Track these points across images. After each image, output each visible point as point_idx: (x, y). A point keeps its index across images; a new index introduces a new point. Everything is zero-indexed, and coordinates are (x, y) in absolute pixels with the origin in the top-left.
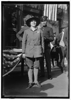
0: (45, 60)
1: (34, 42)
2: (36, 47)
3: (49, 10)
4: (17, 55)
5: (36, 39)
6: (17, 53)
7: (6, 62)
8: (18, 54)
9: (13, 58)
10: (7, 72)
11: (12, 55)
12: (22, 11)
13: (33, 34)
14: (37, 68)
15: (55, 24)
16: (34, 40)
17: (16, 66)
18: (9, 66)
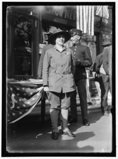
0: (78, 96)
1: (62, 68)
2: (65, 76)
3: (83, 18)
4: (36, 88)
5: (65, 65)
6: (36, 86)
7: (20, 100)
8: (39, 87)
9: (31, 94)
10: (22, 115)
11: (29, 89)
12: (40, 21)
13: (61, 56)
14: (66, 109)
15: (88, 40)
16: (62, 66)
17: (36, 106)
18: (24, 106)
